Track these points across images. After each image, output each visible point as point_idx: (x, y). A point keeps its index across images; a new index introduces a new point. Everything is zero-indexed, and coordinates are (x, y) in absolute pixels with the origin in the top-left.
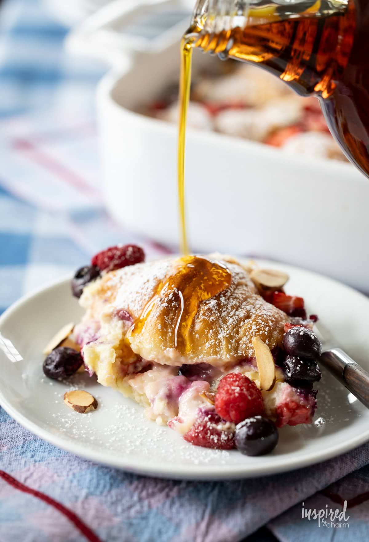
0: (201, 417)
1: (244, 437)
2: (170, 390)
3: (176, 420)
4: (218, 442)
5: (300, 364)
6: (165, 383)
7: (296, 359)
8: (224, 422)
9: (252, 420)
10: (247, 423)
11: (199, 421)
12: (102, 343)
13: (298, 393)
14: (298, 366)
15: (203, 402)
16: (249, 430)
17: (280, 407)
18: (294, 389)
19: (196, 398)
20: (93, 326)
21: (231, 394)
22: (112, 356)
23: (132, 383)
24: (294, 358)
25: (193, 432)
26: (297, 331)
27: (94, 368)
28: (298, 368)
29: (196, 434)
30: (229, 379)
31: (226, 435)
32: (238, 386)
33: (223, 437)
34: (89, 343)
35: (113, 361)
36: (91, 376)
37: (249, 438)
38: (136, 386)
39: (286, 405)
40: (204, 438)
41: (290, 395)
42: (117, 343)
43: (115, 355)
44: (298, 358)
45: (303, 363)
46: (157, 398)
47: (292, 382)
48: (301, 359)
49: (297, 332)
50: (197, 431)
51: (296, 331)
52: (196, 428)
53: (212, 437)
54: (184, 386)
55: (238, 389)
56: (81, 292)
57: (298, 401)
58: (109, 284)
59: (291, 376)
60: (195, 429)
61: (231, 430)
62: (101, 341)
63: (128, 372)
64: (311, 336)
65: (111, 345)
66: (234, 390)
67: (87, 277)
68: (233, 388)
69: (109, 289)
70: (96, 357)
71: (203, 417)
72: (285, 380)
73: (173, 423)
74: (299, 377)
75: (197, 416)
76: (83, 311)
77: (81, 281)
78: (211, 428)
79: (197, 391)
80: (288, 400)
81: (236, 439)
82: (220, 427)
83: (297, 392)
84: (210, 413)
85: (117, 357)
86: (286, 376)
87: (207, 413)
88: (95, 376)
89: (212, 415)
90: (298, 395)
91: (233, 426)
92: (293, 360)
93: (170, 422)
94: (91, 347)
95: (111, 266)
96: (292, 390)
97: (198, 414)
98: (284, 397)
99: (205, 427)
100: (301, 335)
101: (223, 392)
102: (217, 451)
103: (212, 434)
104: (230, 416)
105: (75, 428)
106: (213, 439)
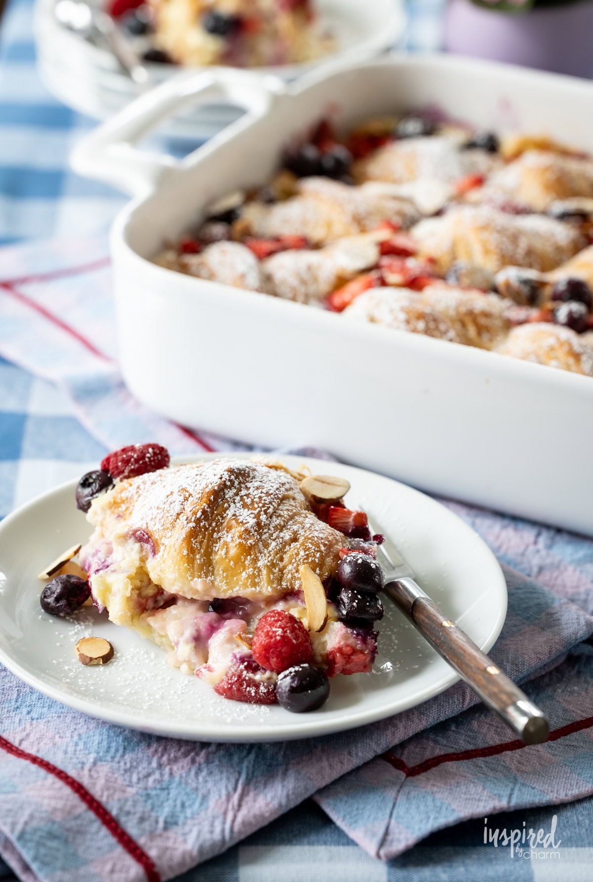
0: (235, 665)
1: (287, 689)
2: (198, 631)
3: (205, 668)
4: (255, 696)
5: (358, 599)
6: (192, 621)
7: (353, 592)
8: (263, 671)
9: (297, 668)
10: (291, 673)
11: (233, 670)
12: (114, 571)
13: (354, 636)
14: (355, 602)
15: (238, 646)
16: (293, 682)
17: (331, 653)
18: (349, 630)
19: (230, 640)
20: (103, 549)
21: (271, 637)
22: (127, 589)
23: (151, 622)
24: (350, 592)
25: (226, 683)
26: (354, 558)
27: (104, 602)
28: (355, 604)
29: (229, 686)
30: (269, 619)
31: (266, 687)
32: (280, 627)
33: (262, 689)
34: (98, 571)
35: (128, 594)
36: (100, 612)
37: (292, 690)
38: (156, 626)
39: (340, 650)
40: (238, 690)
41: (345, 637)
42: (133, 571)
43: (130, 587)
44: (355, 592)
45: (360, 598)
46: (182, 640)
47: (348, 621)
48: (359, 593)
49: (354, 560)
50: (230, 681)
51: (352, 558)
52: (229, 678)
53: (248, 689)
54: (215, 625)
55: (280, 631)
56: (89, 504)
57: (354, 645)
58: (124, 495)
59: (347, 613)
60: (228, 680)
61: (273, 681)
62: (113, 569)
63: (147, 608)
64: (372, 565)
65: (126, 575)
66: (274, 632)
67: (96, 486)
68: (274, 629)
69: (123, 502)
70: (107, 589)
71: (238, 664)
72: (340, 619)
73: (201, 672)
74: (356, 615)
75: (230, 664)
76: (91, 529)
77: (88, 491)
78: (247, 678)
79: (231, 632)
80: (342, 643)
81: (277, 692)
82: (258, 677)
83: (352, 633)
84: (246, 659)
85: (132, 589)
86: (341, 614)
87: (242, 660)
88: (106, 612)
89: (248, 662)
90: (354, 637)
91: (274, 676)
92: (348, 595)
93: (198, 670)
94: (101, 577)
95: (126, 473)
96: (347, 631)
97: (232, 660)
98: (337, 640)
99: (240, 676)
100: (359, 563)
101: (262, 634)
102: (255, 706)
103: (248, 685)
104: (270, 665)
105: (81, 678)
106: (249, 692)
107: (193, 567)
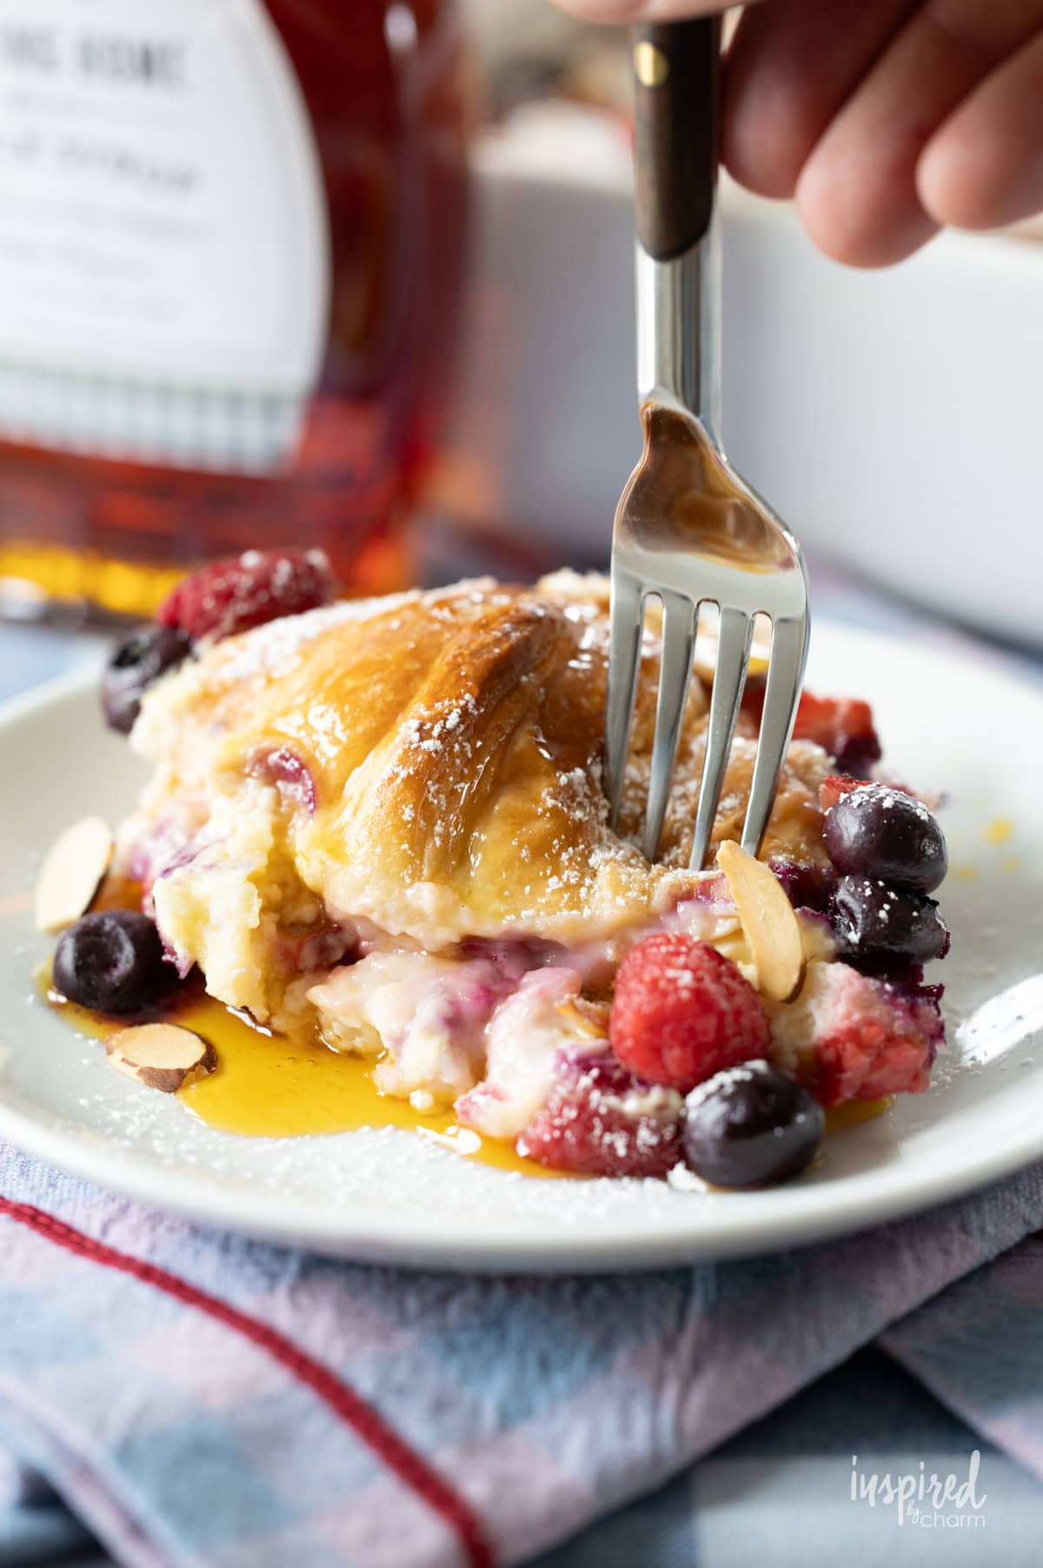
0: (566, 1077)
1: (719, 1131)
2: (453, 1003)
3: (485, 1093)
4: (628, 1156)
5: (889, 901)
6: (433, 983)
7: (874, 886)
8: (642, 1090)
9: (737, 1074)
10: (722, 1086)
11: (563, 1091)
12: (211, 866)
13: (886, 997)
14: (883, 909)
15: (566, 1032)
16: (733, 1109)
17: (829, 1044)
18: (873, 983)
19: (546, 1017)
20: (182, 817)
21: (665, 994)
22: (249, 908)
23: (322, 996)
24: (867, 883)
25: (546, 1128)
26: (871, 797)
27: (191, 948)
28: (883, 914)
29: (557, 1134)
30: (654, 950)
31: (656, 1131)
32: (685, 967)
33: (646, 1137)
34: (167, 871)
35: (254, 921)
36: (183, 975)
37: (732, 1132)
38: (337, 1003)
39: (853, 1035)
40: (583, 1143)
41: (861, 1002)
42: (260, 862)
43: (257, 903)
44: (881, 883)
45: (897, 899)
46: (415, 1029)
47: (863, 960)
48: (890, 885)
49: (873, 800)
50: (557, 1122)
51: (867, 798)
52: (556, 1112)
53: (608, 1138)
54: (496, 988)
55: (686, 978)
56: (136, 709)
57: (886, 1020)
58: (227, 673)
59: (862, 939)
60: (553, 1117)
61: (670, 1113)
62: (207, 862)
63: (301, 966)
64: (919, 812)
65: (243, 873)
66: (673, 981)
67: (153, 660)
68: (671, 973)
69: (226, 690)
70: (197, 917)
71: (574, 1076)
72: (842, 956)
73: (475, 1103)
74: (885, 944)
75: (553, 1077)
76: (143, 769)
77: (130, 675)
78: (603, 1110)
79: (545, 998)
80: (857, 1017)
81: (691, 1141)
82: (632, 1104)
83: (882, 991)
84: (594, 1062)
85: (263, 910)
86: (843, 942)
87: (584, 1064)
88: (197, 975)
89: (601, 1068)
90: (886, 1002)
91: (674, 1098)
92: (864, 891)
93: (466, 1100)
94: (179, 883)
95: (228, 621)
96: (866, 987)
97: (557, 1068)
98: (842, 1008)
99: (583, 1106)
100: (887, 809)
101: (642, 988)
102: (626, 1180)
103: (608, 1128)
104: (664, 1067)
106: (611, 1146)
107: (421, 855)
